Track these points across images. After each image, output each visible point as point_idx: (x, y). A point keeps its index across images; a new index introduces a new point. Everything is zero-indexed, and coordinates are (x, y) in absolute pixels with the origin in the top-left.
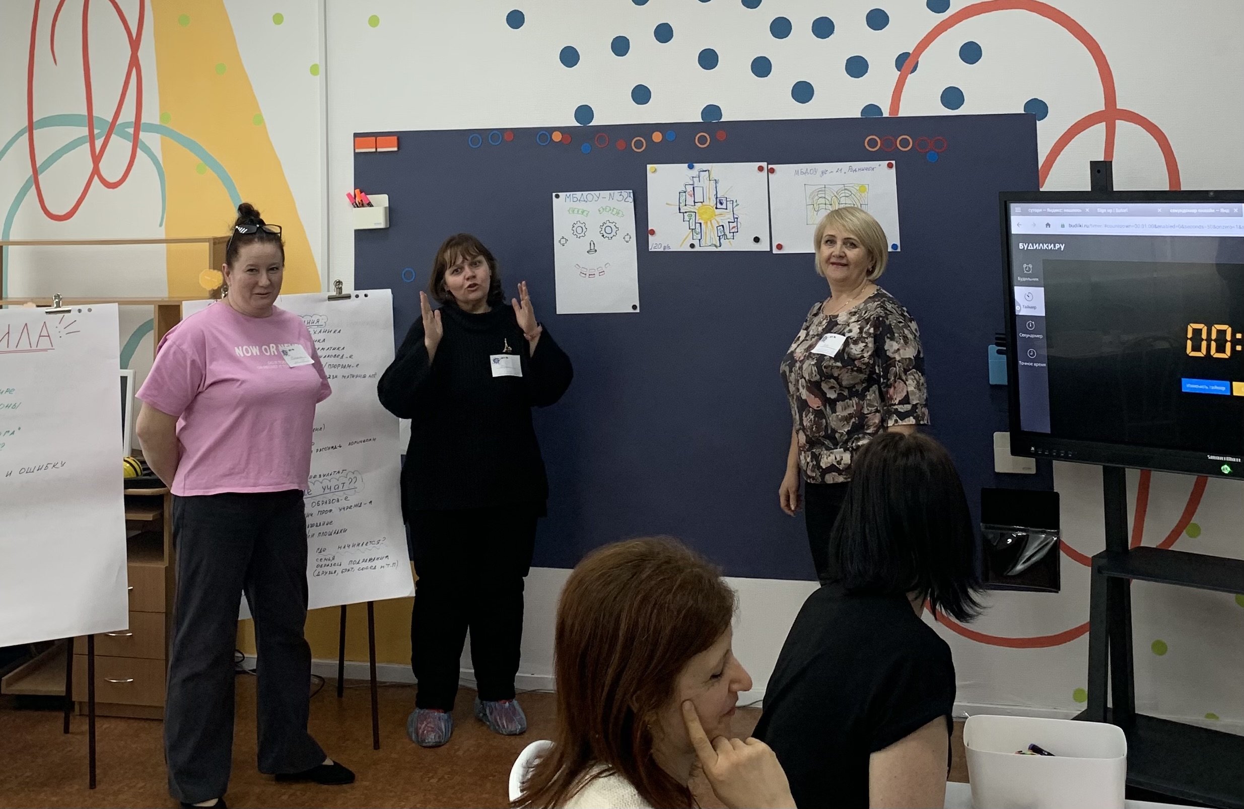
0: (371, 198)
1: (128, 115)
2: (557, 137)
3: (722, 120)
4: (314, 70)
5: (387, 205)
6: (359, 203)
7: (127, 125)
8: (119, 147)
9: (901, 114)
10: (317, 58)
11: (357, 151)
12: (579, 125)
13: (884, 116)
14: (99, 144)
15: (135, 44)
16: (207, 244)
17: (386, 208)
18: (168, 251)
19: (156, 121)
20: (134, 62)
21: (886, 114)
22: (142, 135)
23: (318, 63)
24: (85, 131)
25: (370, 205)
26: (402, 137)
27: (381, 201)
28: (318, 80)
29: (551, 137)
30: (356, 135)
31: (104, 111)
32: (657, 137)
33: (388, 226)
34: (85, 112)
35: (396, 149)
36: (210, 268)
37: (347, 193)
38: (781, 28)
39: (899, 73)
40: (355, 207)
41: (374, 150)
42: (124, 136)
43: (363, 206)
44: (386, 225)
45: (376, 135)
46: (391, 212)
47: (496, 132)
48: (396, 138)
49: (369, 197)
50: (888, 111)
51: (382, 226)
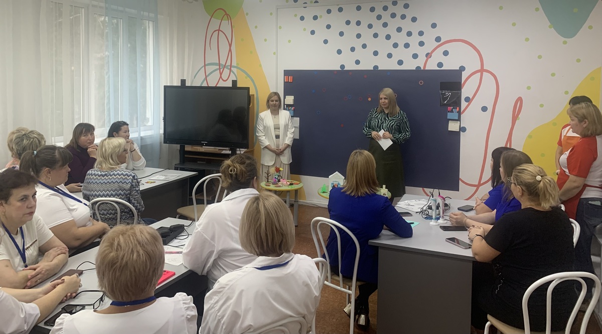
1: (229, 63)
2: (335, 72)
4: (274, 53)
7: (228, 66)
8: (226, 71)
10: (275, 51)
11: (284, 74)
14: (221, 70)
15: (230, 45)
19: (235, 65)
20: (230, 50)
22: (232, 69)
24: (218, 67)
28: (275, 56)
29: (333, 72)
30: (285, 70)
31: (223, 62)
34: (218, 62)
38: (395, 45)
42: (227, 68)
45: (289, 70)
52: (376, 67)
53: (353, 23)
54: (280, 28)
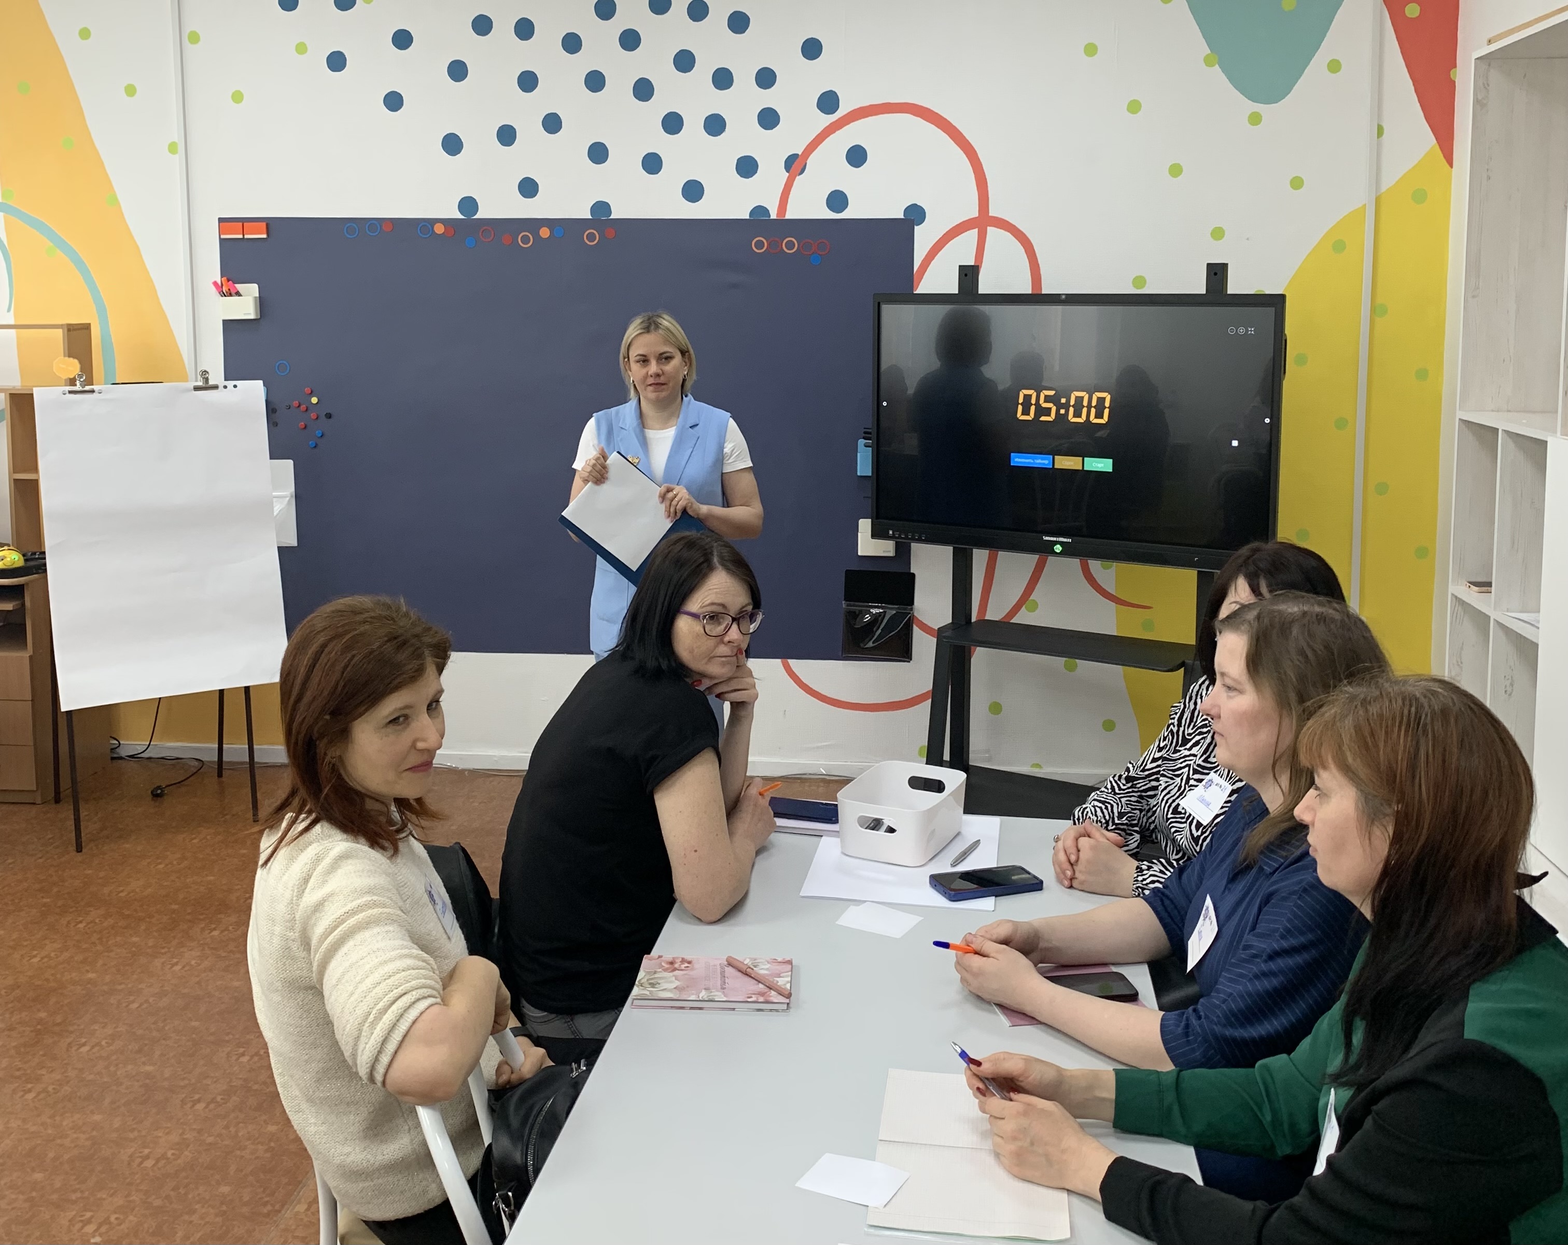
0: (239, 287)
2: (439, 229)
3: (612, 217)
4: (172, 148)
5: (257, 295)
6: (227, 293)
9: (789, 216)
10: (176, 136)
11: (222, 237)
12: (463, 217)
13: (772, 218)
16: (60, 331)
17: (256, 297)
18: (18, 338)
19: (1, 199)
21: (773, 216)
23: (177, 141)
25: (238, 294)
26: (270, 224)
27: (251, 291)
28: (177, 160)
29: (433, 228)
30: (221, 220)
32: (545, 233)
33: (259, 317)
35: (265, 236)
36: (65, 356)
37: (213, 281)
38: (673, 123)
39: (787, 174)
40: (222, 296)
41: (241, 236)
43: (231, 295)
44: (257, 315)
45: (243, 220)
46: (262, 303)
47: (374, 222)
48: (264, 224)
49: (237, 285)
50: (776, 212)
51: (252, 317)
52: (601, 208)
53: (504, 28)
54: (194, 38)
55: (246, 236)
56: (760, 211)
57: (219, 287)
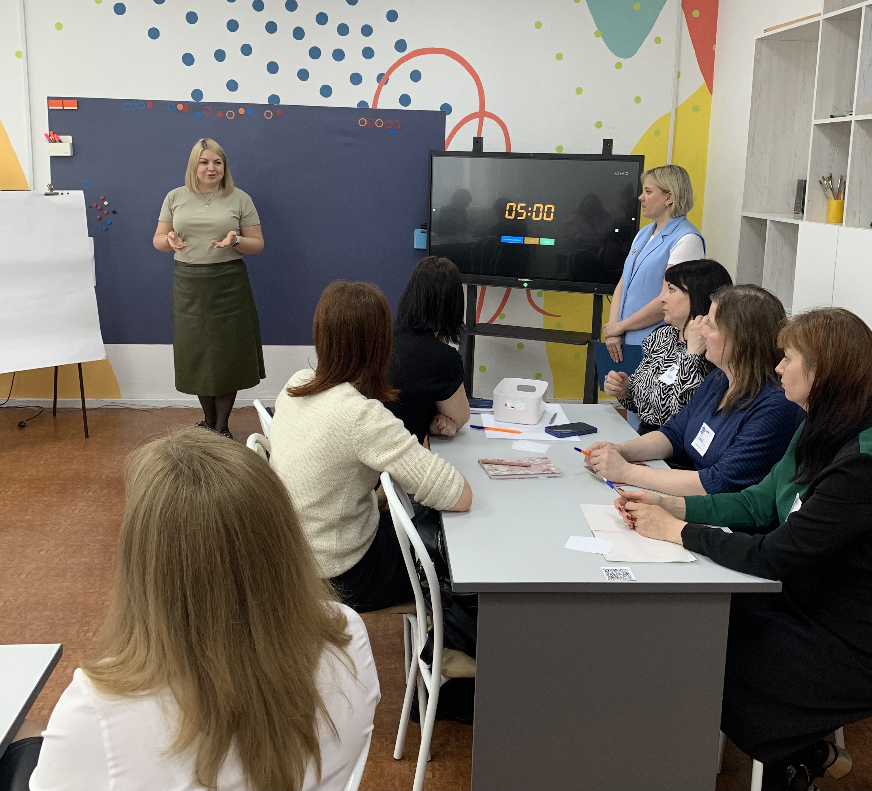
2: (180, 107)
3: (280, 104)
6: (53, 140)
9: (379, 107)
12: (194, 101)
13: (370, 107)
17: (71, 143)
23: (21, 50)
25: (60, 141)
26: (80, 101)
27: (68, 139)
29: (176, 106)
30: (49, 98)
32: (242, 111)
33: (73, 155)
35: (76, 108)
37: (45, 133)
38: (315, 52)
39: (378, 84)
40: (50, 142)
41: (62, 108)
43: (55, 141)
44: (71, 154)
45: (63, 99)
46: (74, 146)
47: (141, 102)
48: (76, 101)
49: (60, 137)
50: (372, 105)
51: (69, 155)
55: (65, 108)
56: (363, 103)
57: (48, 137)
